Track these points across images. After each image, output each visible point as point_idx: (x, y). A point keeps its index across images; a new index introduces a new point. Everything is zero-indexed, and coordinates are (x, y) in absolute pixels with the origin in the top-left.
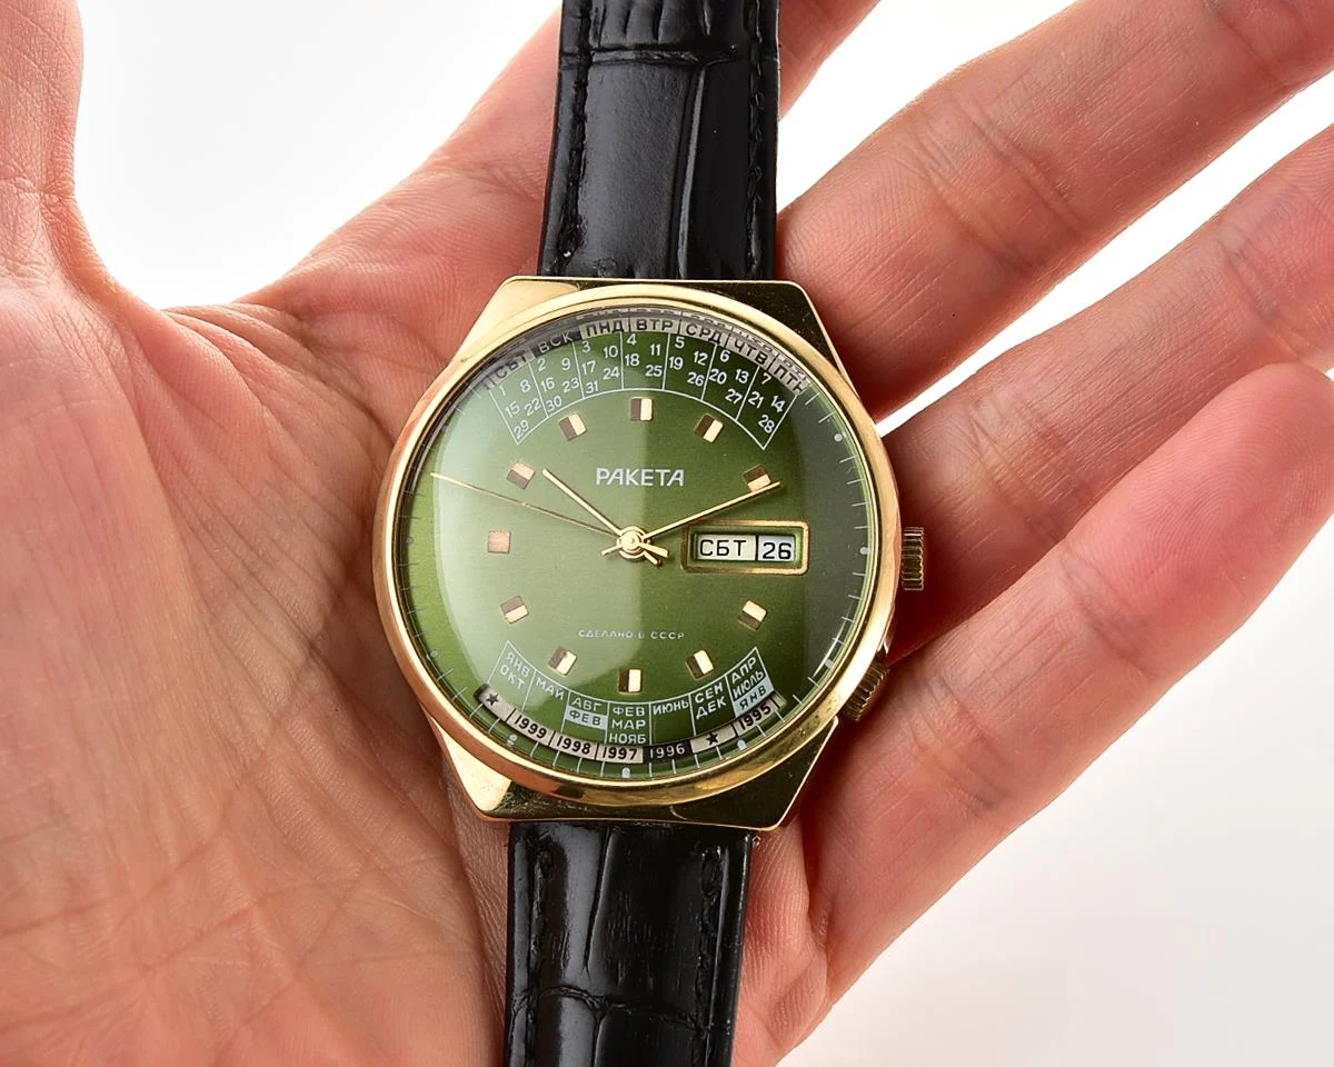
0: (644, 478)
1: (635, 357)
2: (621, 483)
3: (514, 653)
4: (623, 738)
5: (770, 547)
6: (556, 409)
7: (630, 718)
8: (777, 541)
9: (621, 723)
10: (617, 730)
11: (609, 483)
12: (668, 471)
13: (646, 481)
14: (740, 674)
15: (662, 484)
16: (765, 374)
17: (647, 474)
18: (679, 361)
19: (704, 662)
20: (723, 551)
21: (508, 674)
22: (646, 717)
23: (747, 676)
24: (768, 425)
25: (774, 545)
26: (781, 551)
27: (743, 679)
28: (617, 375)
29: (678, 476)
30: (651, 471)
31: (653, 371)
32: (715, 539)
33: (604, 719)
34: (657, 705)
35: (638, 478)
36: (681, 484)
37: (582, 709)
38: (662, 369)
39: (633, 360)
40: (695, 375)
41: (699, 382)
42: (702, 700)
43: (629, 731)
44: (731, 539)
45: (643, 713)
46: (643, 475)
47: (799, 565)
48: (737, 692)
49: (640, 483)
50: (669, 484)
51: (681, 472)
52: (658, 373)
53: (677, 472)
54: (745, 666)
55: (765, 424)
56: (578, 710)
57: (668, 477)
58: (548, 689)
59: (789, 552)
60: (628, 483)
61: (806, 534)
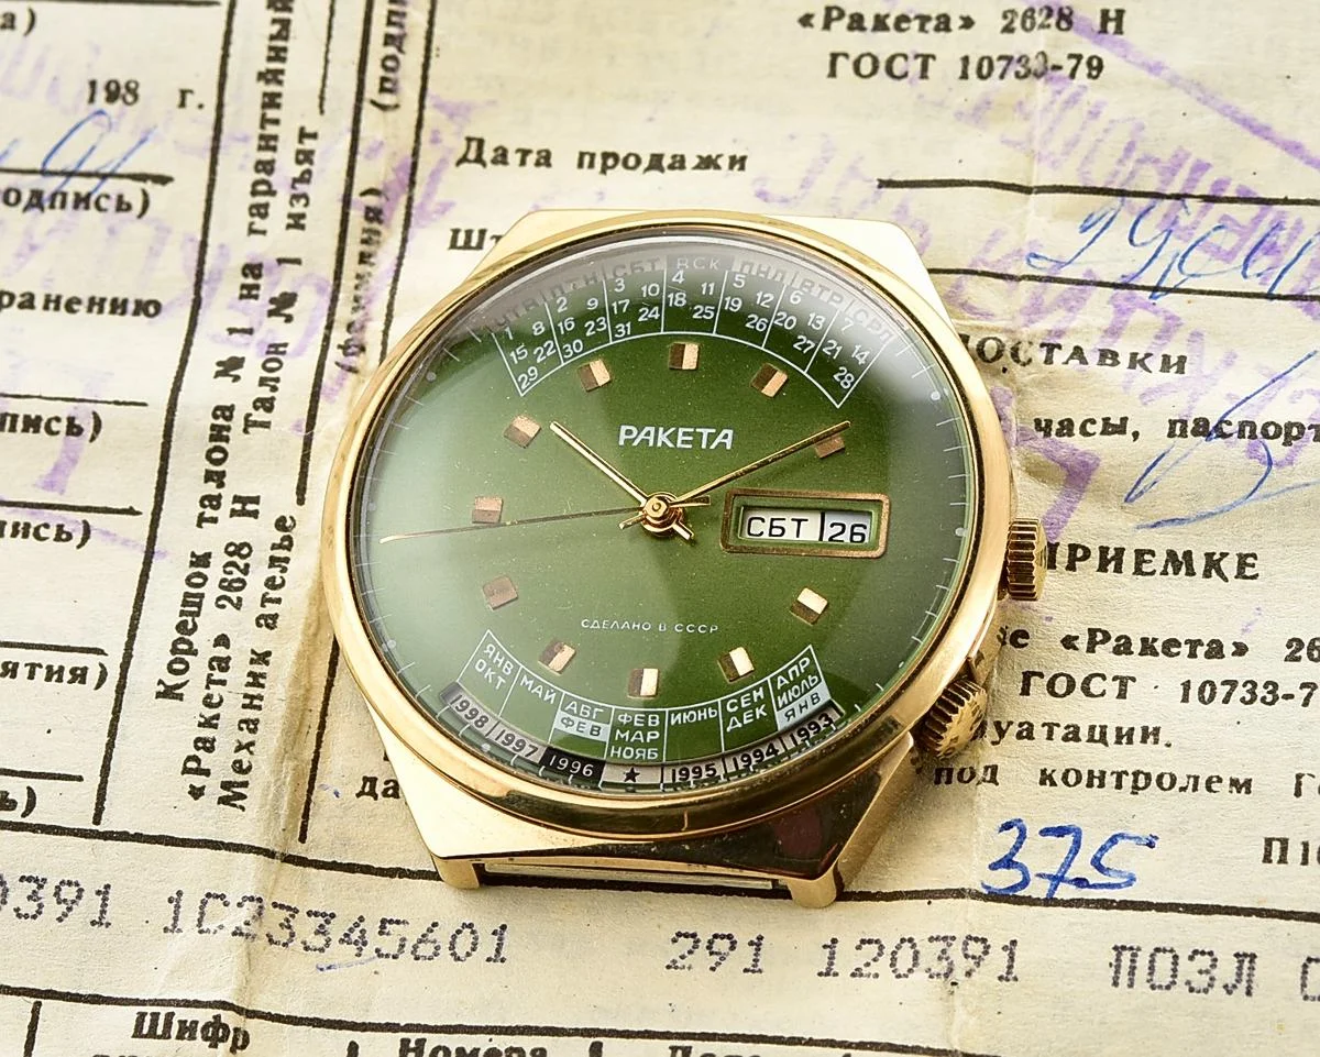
0: (680, 438)
1: (681, 296)
2: (651, 444)
3: (496, 645)
4: (628, 753)
5: (840, 528)
6: (575, 354)
7: (639, 728)
8: (849, 521)
9: (627, 733)
10: (622, 743)
11: (635, 444)
12: (713, 431)
13: (683, 442)
14: (788, 679)
15: (704, 446)
16: (846, 319)
17: (685, 434)
18: (736, 302)
19: (741, 661)
20: (775, 531)
21: (485, 671)
22: (661, 729)
23: (797, 681)
24: (846, 380)
25: (843, 526)
26: (853, 534)
27: (792, 684)
28: (656, 316)
29: (726, 437)
30: (692, 430)
31: (703, 313)
32: (768, 516)
33: (606, 729)
34: (676, 713)
35: (673, 437)
36: (728, 447)
37: (578, 715)
38: (715, 311)
39: (678, 299)
40: (756, 318)
41: (761, 327)
42: (736, 708)
43: (636, 745)
44: (789, 516)
45: (658, 723)
46: (680, 434)
47: (874, 547)
48: (783, 700)
49: (675, 444)
50: (712, 447)
51: (730, 432)
52: (708, 315)
53: (725, 432)
54: (795, 668)
55: (842, 378)
56: (572, 717)
57: (712, 438)
58: (535, 690)
59: (863, 535)
60: (659, 444)
61: (885, 509)
